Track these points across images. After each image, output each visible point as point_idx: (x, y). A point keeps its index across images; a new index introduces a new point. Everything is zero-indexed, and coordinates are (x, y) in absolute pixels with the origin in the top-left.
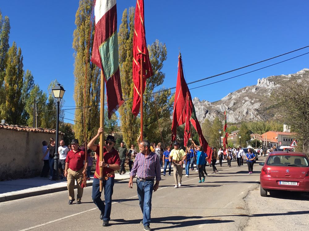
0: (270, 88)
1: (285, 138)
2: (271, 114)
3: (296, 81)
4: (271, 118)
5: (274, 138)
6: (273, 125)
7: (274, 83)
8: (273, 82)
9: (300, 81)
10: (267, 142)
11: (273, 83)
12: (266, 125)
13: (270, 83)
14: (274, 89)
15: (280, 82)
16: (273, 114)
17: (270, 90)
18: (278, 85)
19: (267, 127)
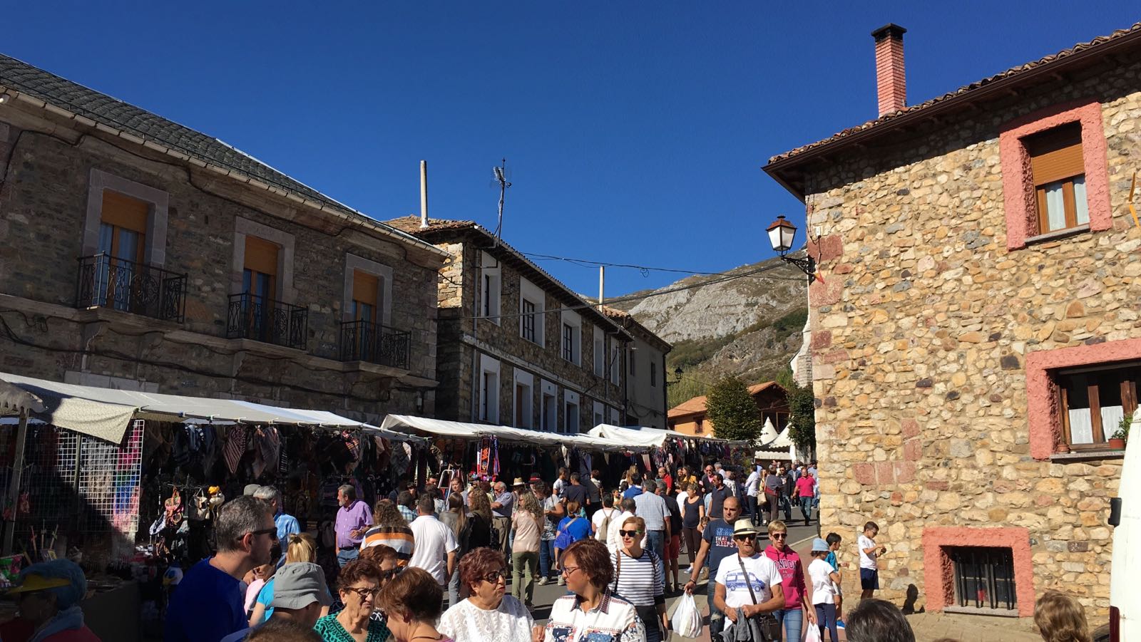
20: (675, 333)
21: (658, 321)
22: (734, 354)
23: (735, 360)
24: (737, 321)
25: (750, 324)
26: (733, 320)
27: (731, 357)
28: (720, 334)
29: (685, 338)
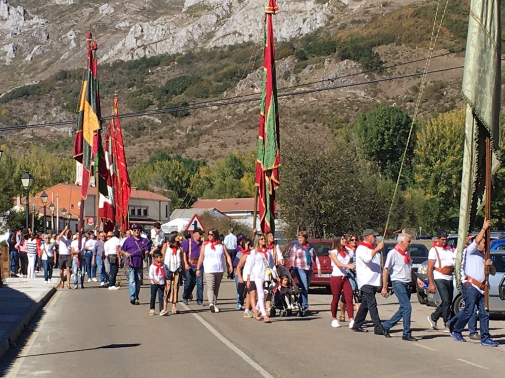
0: (12, 29)
1: (141, 207)
2: (15, 121)
3: (96, 8)
4: (17, 134)
5: (73, 206)
6: (38, 161)
7: (25, 12)
8: (20, 9)
9: (107, 11)
10: (60, 218)
11: (22, 12)
12: (16, 160)
13: (11, 11)
14: (24, 33)
15: (43, 11)
16: (20, 120)
17: (9, 36)
18: (37, 20)
19: (21, 169)
20: (235, 33)
21: (218, 16)
22: (255, 84)
23: (255, 89)
24: (304, 21)
25: (318, 26)
26: (299, 20)
27: (253, 87)
28: (284, 36)
29: (246, 39)
